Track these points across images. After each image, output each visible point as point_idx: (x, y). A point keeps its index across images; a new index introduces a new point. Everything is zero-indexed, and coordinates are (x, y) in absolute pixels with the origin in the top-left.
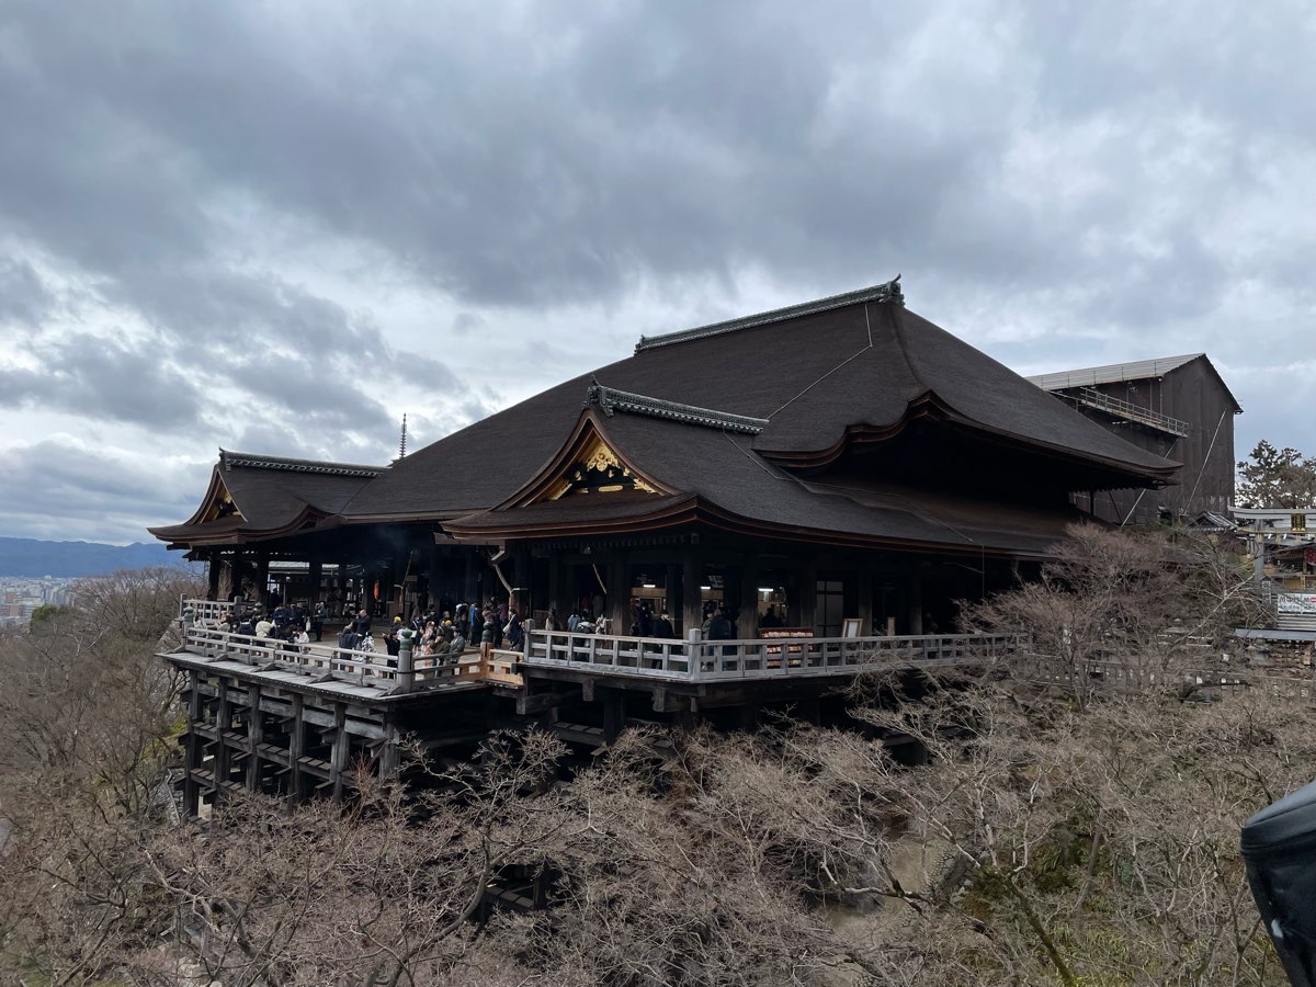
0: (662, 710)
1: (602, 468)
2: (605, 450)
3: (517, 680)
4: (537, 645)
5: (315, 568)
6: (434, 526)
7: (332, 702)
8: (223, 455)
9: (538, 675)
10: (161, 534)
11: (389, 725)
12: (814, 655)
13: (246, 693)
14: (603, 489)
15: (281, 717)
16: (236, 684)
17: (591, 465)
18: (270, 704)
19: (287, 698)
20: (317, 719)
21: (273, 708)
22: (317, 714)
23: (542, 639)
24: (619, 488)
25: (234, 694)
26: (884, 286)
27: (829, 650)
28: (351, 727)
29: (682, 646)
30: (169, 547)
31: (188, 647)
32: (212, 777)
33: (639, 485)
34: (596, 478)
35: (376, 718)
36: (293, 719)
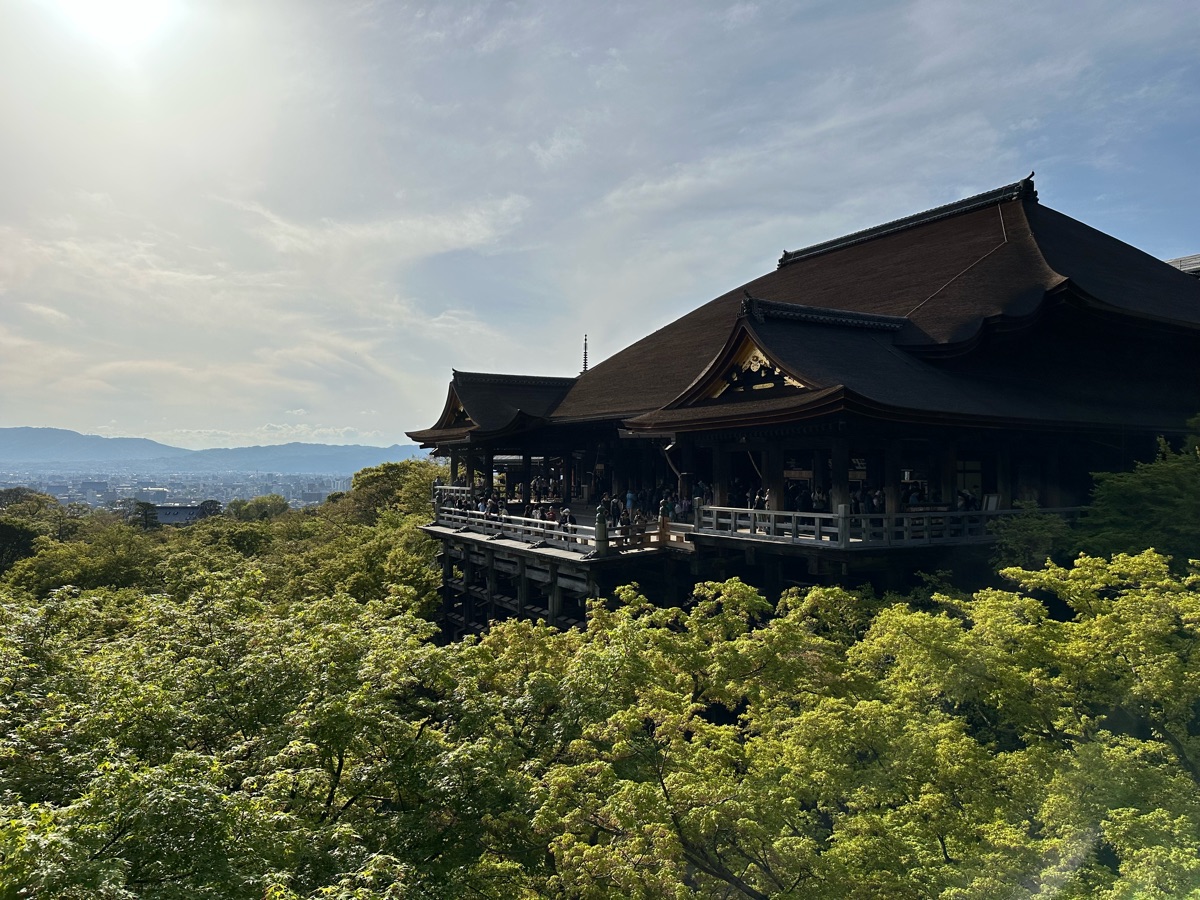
0: (816, 573)
1: (755, 369)
2: (759, 353)
3: (689, 546)
4: (706, 519)
5: (527, 459)
6: (618, 423)
7: (547, 563)
8: (456, 374)
9: (707, 543)
10: (414, 436)
11: (591, 582)
12: (955, 526)
13: (483, 556)
14: (757, 387)
15: (509, 575)
16: (476, 549)
17: (745, 366)
18: (501, 564)
19: (514, 559)
20: (536, 576)
21: (504, 567)
22: (536, 572)
23: (708, 513)
24: (771, 385)
25: (475, 557)
26: (1017, 184)
27: (970, 522)
28: (563, 582)
29: (831, 520)
30: (421, 447)
31: (441, 521)
32: (462, 619)
33: (790, 381)
34: (751, 377)
35: (580, 575)
36: (519, 576)
